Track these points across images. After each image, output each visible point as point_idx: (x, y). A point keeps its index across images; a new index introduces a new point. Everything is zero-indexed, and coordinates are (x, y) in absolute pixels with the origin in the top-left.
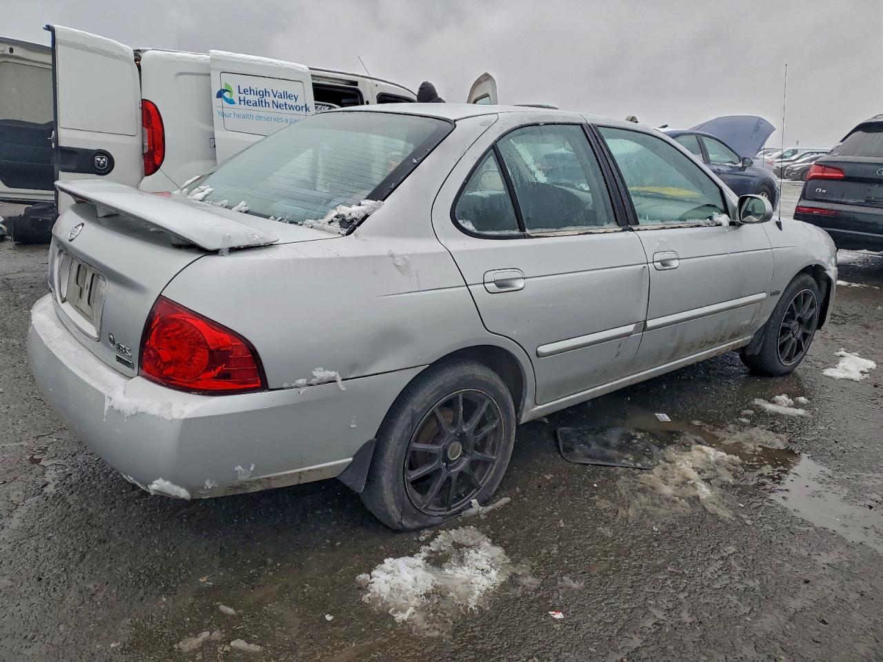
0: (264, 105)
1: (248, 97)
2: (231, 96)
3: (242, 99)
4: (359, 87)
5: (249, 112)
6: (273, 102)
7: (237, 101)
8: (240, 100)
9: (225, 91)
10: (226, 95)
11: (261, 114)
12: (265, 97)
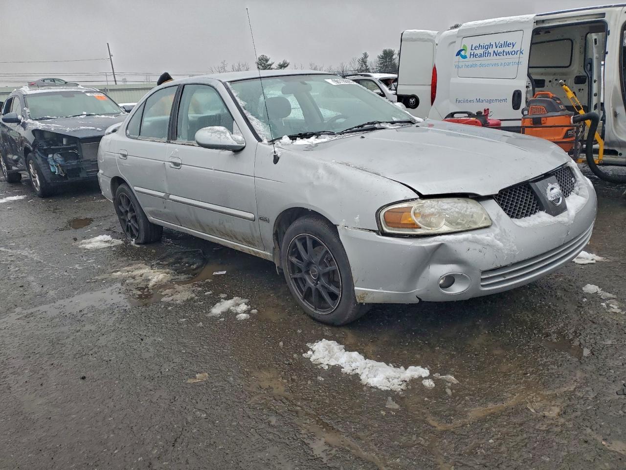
0: (486, 56)
1: (476, 52)
2: (465, 53)
3: (472, 54)
4: (606, 19)
5: (474, 63)
6: (494, 52)
7: (468, 56)
8: (471, 55)
9: (461, 50)
10: (463, 53)
11: (483, 63)
12: (489, 49)
